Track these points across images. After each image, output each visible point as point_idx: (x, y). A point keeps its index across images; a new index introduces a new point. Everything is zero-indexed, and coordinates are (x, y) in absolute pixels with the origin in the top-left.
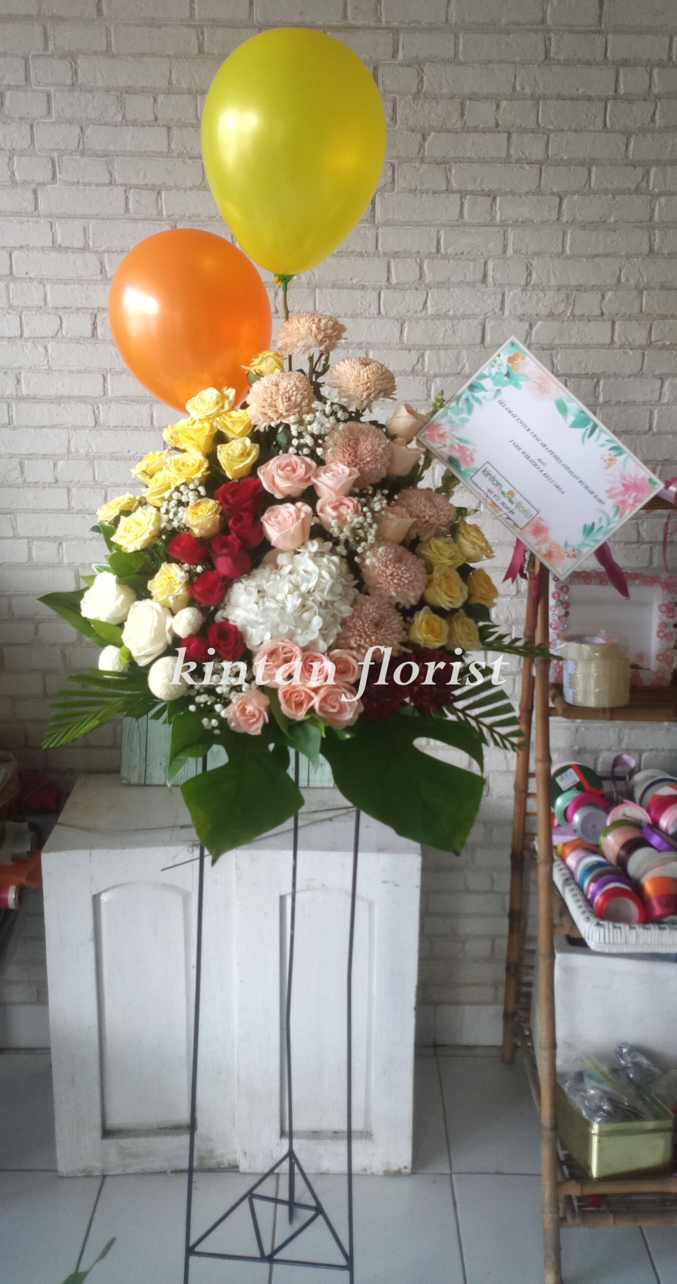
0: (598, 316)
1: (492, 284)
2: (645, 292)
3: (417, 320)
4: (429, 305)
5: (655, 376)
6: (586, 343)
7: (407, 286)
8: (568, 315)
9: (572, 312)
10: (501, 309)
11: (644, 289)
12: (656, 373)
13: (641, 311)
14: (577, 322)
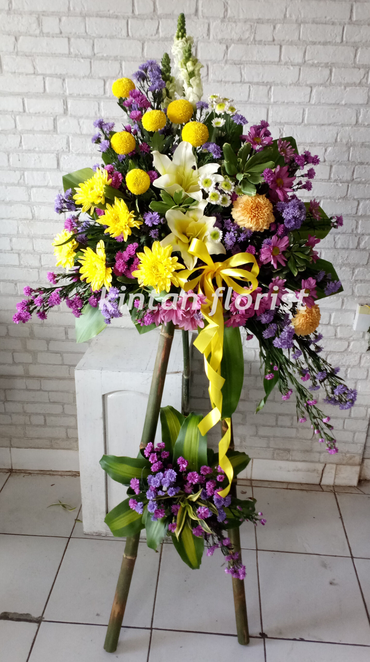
0: (271, 41)
1: (201, 16)
2: (302, 25)
3: (153, 41)
4: (160, 30)
5: (307, 85)
6: (263, 60)
7: (145, 17)
8: (251, 40)
9: (254, 38)
10: (208, 35)
11: (302, 22)
12: (308, 83)
13: (299, 39)
14: (257, 45)
